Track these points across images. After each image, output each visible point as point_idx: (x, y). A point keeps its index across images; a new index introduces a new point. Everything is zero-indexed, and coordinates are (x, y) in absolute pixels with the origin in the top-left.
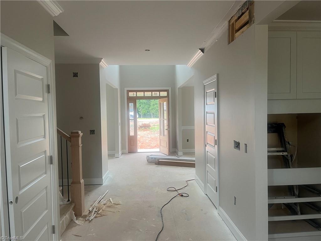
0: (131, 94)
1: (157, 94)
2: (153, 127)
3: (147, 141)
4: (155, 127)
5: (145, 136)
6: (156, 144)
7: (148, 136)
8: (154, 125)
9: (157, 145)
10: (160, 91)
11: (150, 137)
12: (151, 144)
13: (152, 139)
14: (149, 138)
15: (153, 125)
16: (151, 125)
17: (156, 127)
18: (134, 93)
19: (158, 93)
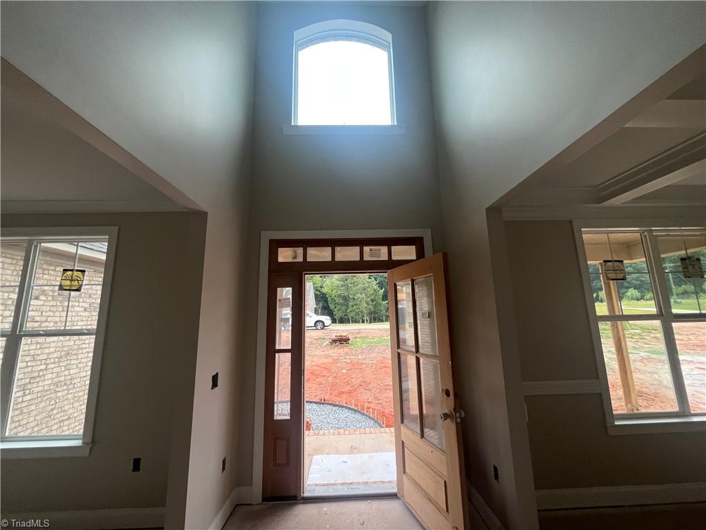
0: (285, 255)
1: (382, 253)
2: (354, 340)
3: (344, 371)
4: (356, 341)
5: (341, 358)
6: (361, 379)
7: (346, 358)
8: (355, 338)
9: (362, 381)
10: (390, 242)
11: (349, 361)
12: (353, 380)
13: (352, 367)
14: (347, 363)
15: (354, 336)
16: (350, 337)
17: (358, 340)
18: (295, 252)
19: (384, 250)
